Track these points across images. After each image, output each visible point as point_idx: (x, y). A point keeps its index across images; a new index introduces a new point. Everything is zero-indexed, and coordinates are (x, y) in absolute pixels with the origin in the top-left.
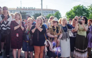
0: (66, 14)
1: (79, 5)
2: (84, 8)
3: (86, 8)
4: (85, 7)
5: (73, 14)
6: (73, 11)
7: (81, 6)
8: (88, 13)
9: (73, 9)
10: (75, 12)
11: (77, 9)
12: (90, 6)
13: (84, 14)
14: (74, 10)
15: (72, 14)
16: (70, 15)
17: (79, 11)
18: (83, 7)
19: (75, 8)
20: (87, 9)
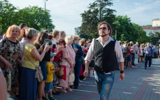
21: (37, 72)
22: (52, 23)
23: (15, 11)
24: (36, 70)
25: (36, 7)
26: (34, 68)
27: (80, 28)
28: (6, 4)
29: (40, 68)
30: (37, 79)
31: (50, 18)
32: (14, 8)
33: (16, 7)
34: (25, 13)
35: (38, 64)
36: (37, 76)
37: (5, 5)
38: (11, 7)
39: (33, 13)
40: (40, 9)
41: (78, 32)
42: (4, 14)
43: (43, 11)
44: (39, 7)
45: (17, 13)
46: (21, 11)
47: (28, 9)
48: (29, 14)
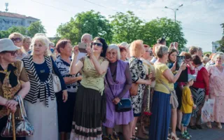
0: (58, 30)
1: (90, 11)
2: (102, 19)
3: (106, 20)
4: (103, 17)
5: (75, 30)
6: (74, 23)
7: (94, 13)
8: (109, 32)
9: (75, 19)
10: (79, 26)
11: (84, 21)
12: (113, 17)
13: (100, 34)
14: (77, 22)
15: (73, 31)
16: (68, 34)
17: (89, 25)
18: (98, 17)
19: (79, 17)
20: (108, 21)
21: (172, 97)
22: (184, 37)
23: (142, 24)
24: (170, 95)
25: (164, 19)
26: (168, 92)
27: (220, 42)
28: (132, 17)
29: (175, 92)
30: (172, 105)
31: (181, 31)
32: (140, 22)
33: (142, 20)
34: (152, 27)
35: (173, 87)
36: (172, 102)
37: (131, 19)
38: (137, 21)
39: (161, 26)
40: (169, 20)
41: (216, 47)
42: (129, 28)
43: (172, 23)
44: (168, 19)
45: (143, 27)
46: (148, 25)
47: (155, 21)
48: (156, 28)
